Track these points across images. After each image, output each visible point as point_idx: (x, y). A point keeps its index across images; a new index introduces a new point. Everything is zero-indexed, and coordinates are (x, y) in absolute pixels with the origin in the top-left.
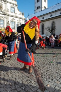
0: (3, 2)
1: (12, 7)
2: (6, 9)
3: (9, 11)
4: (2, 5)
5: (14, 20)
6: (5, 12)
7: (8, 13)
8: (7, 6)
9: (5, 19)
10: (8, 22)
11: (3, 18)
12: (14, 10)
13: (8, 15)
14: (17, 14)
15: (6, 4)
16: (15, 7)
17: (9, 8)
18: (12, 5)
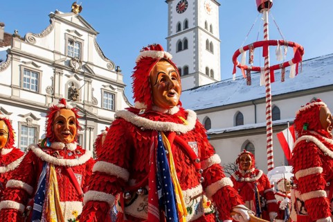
0: (82, 78)
1: (106, 93)
2: (90, 100)
4: (78, 86)
6: (86, 108)
7: (94, 111)
8: (93, 90)
9: (88, 132)
13: (96, 121)
15: (89, 82)
16: (116, 91)
17: (97, 95)
18: (107, 86)
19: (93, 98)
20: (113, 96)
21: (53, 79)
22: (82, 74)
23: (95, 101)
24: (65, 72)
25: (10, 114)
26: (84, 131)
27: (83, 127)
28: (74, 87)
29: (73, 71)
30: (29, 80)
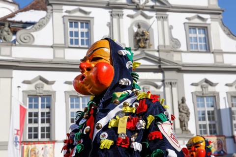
0: (153, 14)
1: (193, 27)
2: (168, 43)
3: (183, 47)
4: (148, 28)
5: (211, 84)
6: (163, 56)
7: (176, 58)
8: (171, 28)
9: (168, 89)
10: (183, 101)
11: (157, 87)
12: (203, 36)
13: (179, 70)
14: (221, 53)
15: (165, 18)
16: (209, 21)
17: (180, 34)
18: (193, 18)
19: (172, 39)
20: (205, 29)
21: (110, 25)
22: (152, 9)
23: (176, 43)
24: (126, 12)
25: (52, 83)
26: (161, 90)
27: (159, 84)
28: (142, 29)
29: (137, 8)
30: (77, 34)
